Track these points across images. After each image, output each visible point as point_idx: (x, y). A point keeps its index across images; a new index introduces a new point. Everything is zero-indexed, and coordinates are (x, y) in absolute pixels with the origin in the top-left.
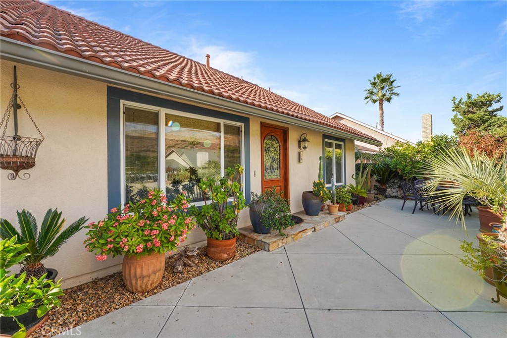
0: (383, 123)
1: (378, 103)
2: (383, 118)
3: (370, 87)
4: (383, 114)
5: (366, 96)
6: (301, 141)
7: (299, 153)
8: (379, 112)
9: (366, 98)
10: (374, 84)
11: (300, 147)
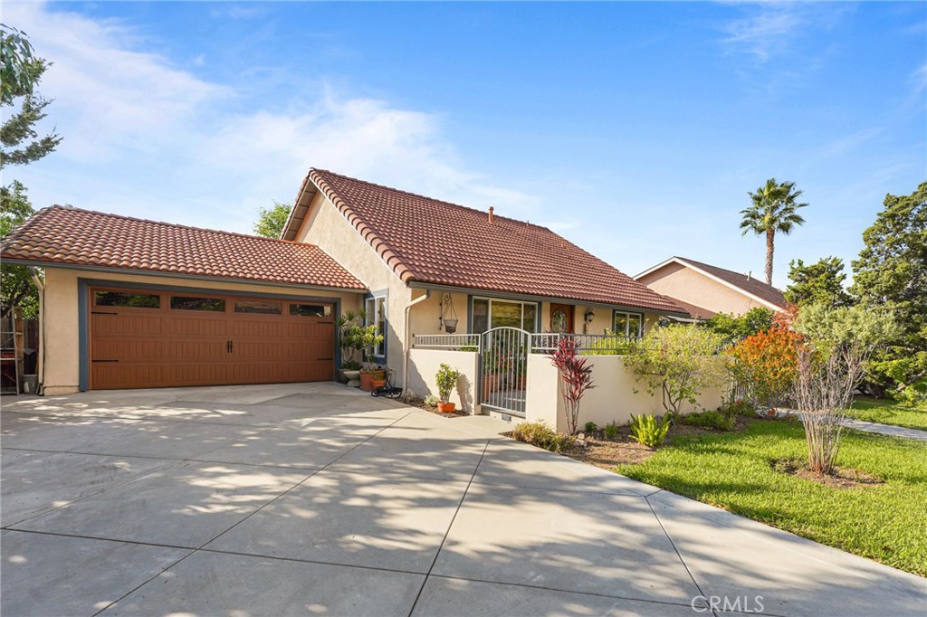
0: (771, 269)
1: (764, 234)
2: (771, 260)
3: (750, 204)
4: (772, 252)
5: (743, 221)
6: (587, 315)
7: (585, 326)
8: (766, 249)
9: (744, 224)
10: (758, 199)
11: (586, 320)
